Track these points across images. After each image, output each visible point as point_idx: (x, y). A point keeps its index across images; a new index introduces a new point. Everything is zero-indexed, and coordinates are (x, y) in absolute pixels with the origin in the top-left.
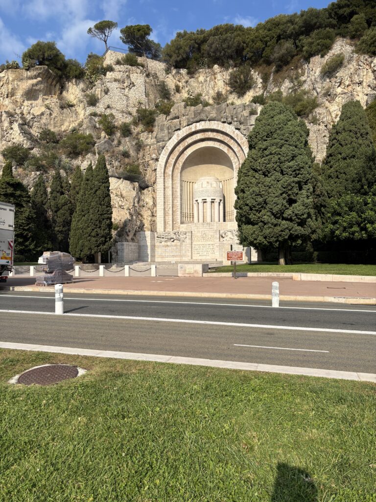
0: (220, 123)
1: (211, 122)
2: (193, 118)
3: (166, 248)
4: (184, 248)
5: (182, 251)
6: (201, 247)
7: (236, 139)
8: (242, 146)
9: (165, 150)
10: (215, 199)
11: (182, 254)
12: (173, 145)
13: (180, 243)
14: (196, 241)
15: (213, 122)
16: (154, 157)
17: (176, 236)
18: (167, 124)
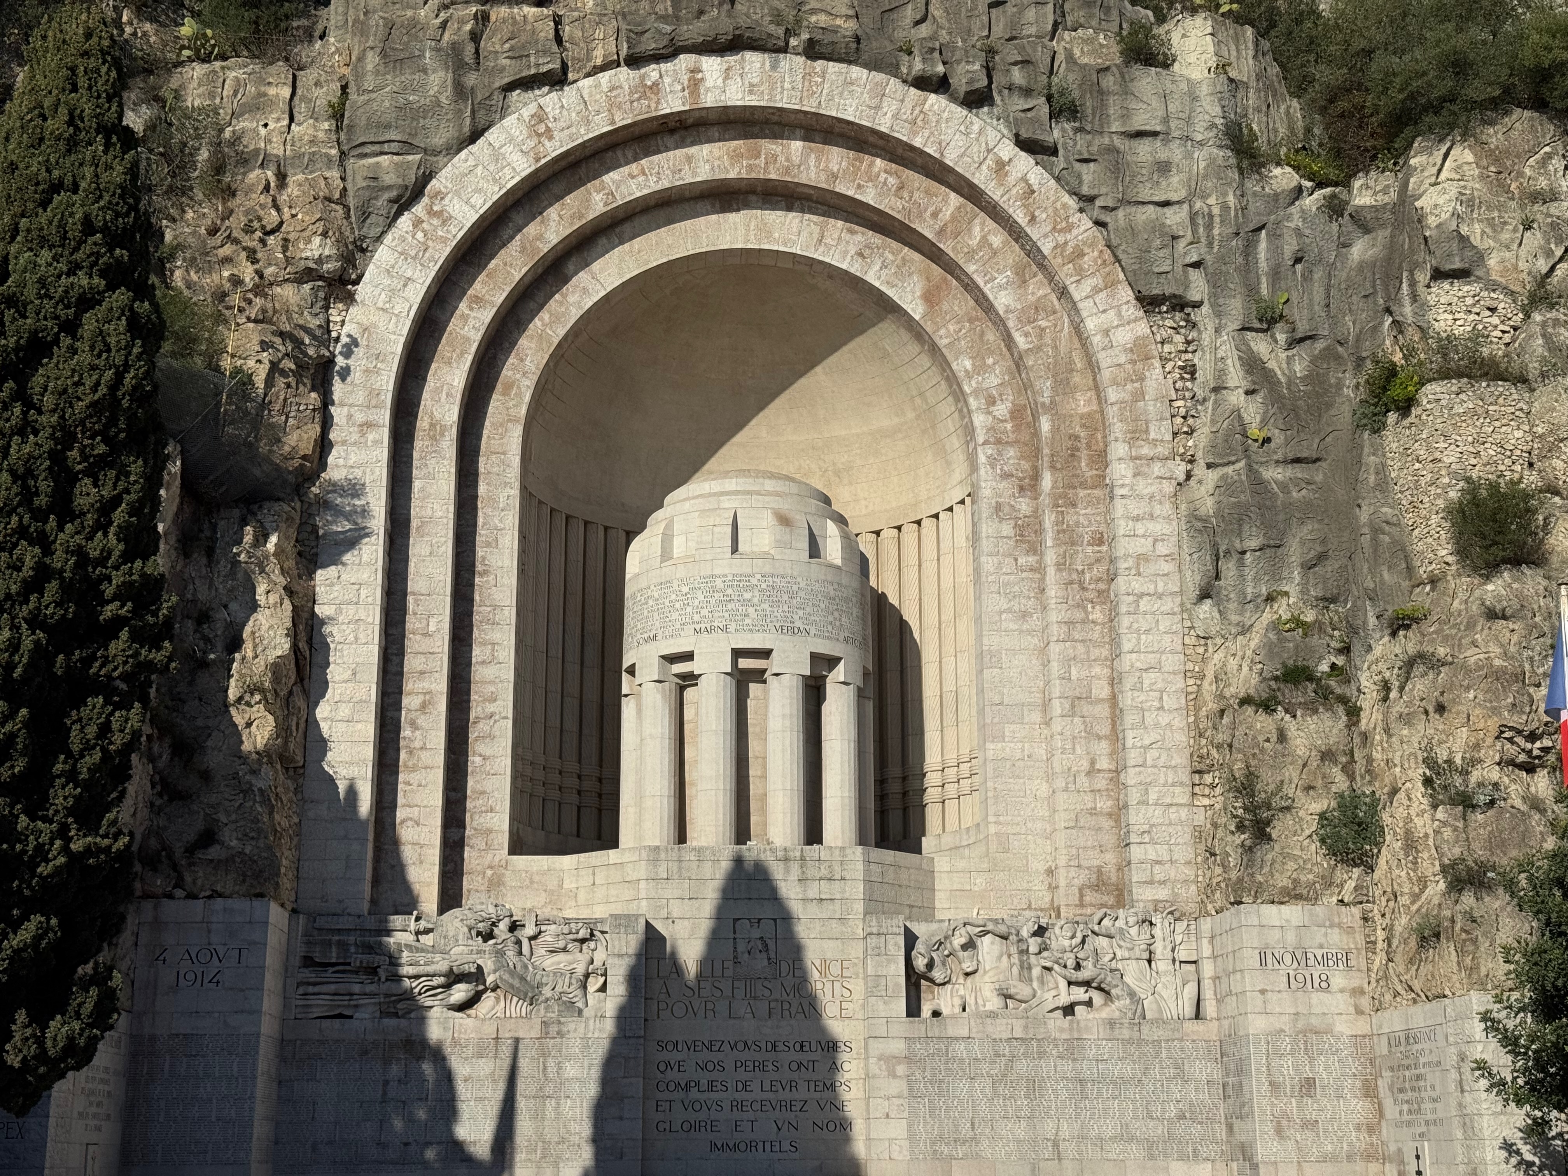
0: (894, 83)
1: (819, 64)
2: (664, 18)
3: (395, 1070)
4: (571, 1070)
5: (550, 1104)
6: (729, 1065)
7: (1020, 217)
8: (1066, 274)
9: (417, 223)
10: (832, 662)
11: (550, 1134)
12: (494, 193)
13: (537, 1021)
14: (679, 1010)
15: (833, 67)
16: (320, 261)
17: (500, 954)
18: (444, 25)
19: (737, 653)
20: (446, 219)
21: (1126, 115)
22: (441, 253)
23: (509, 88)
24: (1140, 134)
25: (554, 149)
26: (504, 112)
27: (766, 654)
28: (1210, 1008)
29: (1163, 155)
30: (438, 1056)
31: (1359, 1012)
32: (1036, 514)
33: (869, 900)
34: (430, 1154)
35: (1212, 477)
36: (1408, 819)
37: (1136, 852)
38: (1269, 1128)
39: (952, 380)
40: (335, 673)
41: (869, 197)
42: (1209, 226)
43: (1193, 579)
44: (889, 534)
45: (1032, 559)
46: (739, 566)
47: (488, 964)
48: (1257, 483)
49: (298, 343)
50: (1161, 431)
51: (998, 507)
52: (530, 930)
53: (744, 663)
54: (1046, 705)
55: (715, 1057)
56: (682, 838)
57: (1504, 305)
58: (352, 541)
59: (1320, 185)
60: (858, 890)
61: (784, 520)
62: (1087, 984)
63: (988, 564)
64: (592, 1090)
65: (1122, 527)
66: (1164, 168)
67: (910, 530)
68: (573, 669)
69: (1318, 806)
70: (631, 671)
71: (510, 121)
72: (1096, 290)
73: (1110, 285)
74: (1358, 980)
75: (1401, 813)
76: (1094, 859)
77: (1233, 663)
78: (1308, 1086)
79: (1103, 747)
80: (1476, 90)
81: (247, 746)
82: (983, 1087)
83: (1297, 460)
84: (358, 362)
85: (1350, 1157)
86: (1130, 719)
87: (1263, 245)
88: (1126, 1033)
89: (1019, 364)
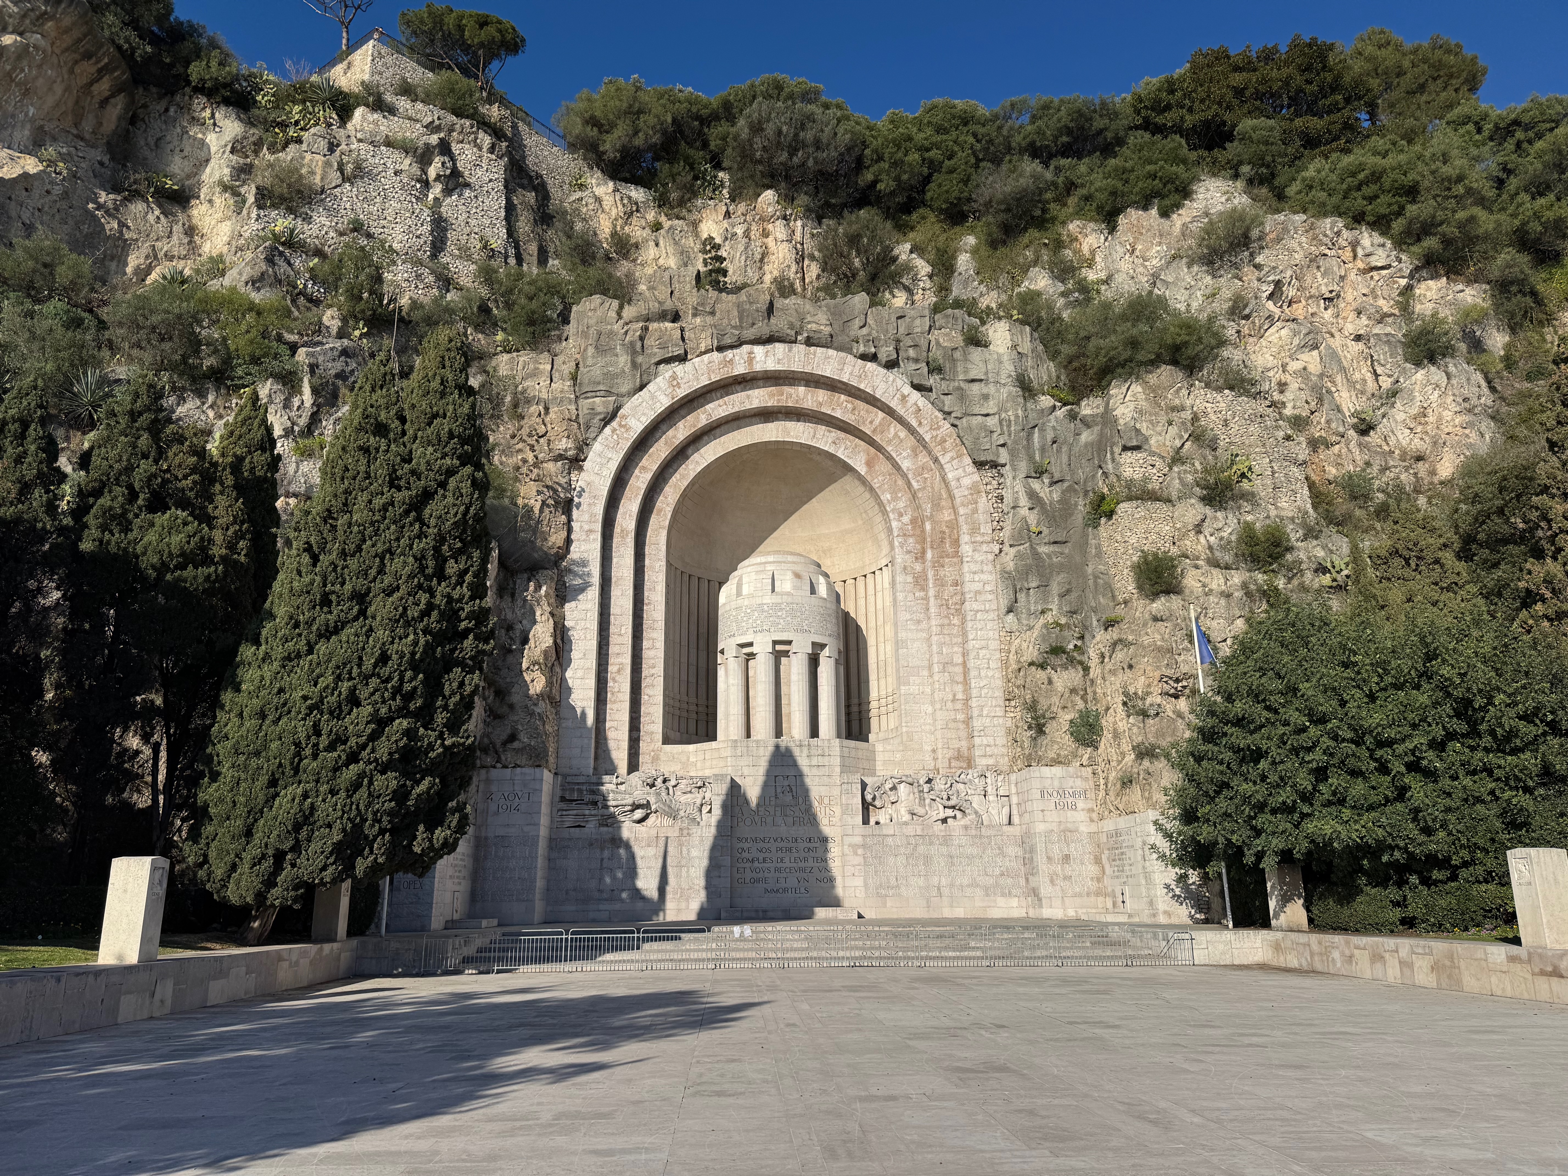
0: (850, 358)
1: (813, 349)
2: (735, 327)
3: (606, 853)
4: (694, 853)
5: (684, 870)
6: (774, 850)
7: (914, 423)
8: (937, 451)
9: (614, 431)
10: (823, 646)
11: (684, 885)
12: (652, 415)
13: (677, 828)
14: (748, 822)
15: (819, 350)
16: (566, 450)
17: (659, 794)
18: (626, 333)
19: (775, 643)
20: (628, 429)
21: (966, 372)
22: (626, 445)
23: (659, 363)
24: (973, 381)
25: (681, 393)
26: (656, 375)
27: (789, 643)
28: (1016, 819)
29: (985, 391)
30: (628, 846)
31: (1092, 820)
32: (924, 571)
33: (843, 766)
34: (624, 895)
35: (1013, 551)
36: (1115, 723)
37: (977, 741)
38: (1047, 880)
39: (881, 504)
40: (575, 655)
41: (838, 414)
42: (1009, 426)
43: (1004, 603)
44: (850, 582)
45: (922, 594)
46: (775, 599)
47: (652, 800)
48: (1036, 554)
49: (555, 491)
50: (986, 529)
51: (905, 568)
52: (673, 782)
53: (778, 647)
54: (930, 667)
55: (766, 846)
56: (748, 735)
57: (1159, 463)
58: (582, 589)
59: (1065, 405)
60: (837, 761)
61: (797, 576)
62: (953, 807)
63: (900, 596)
64: (705, 862)
65: (967, 577)
66: (986, 397)
67: (861, 580)
68: (693, 651)
69: (1069, 717)
70: (722, 652)
71: (659, 379)
72: (953, 459)
73: (960, 456)
74: (1091, 804)
75: (1111, 719)
76: (955, 744)
77: (1025, 645)
78: (1067, 858)
79: (959, 688)
80: (1141, 356)
81: (532, 692)
82: (902, 860)
83: (1055, 543)
84: (585, 500)
85: (1088, 894)
86: (973, 673)
87: (1036, 435)
88: (973, 832)
89: (914, 496)
